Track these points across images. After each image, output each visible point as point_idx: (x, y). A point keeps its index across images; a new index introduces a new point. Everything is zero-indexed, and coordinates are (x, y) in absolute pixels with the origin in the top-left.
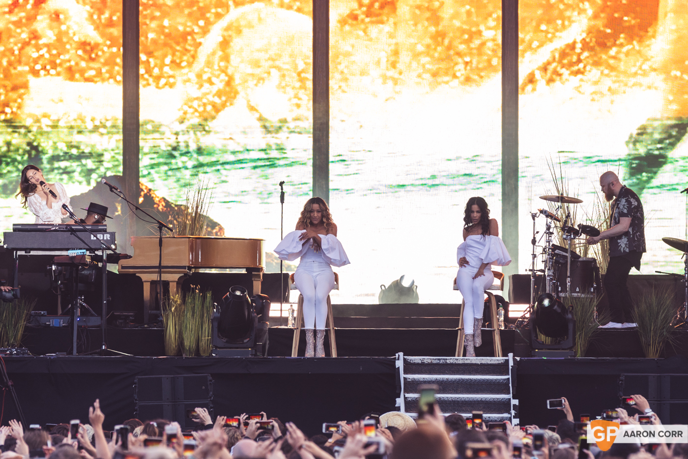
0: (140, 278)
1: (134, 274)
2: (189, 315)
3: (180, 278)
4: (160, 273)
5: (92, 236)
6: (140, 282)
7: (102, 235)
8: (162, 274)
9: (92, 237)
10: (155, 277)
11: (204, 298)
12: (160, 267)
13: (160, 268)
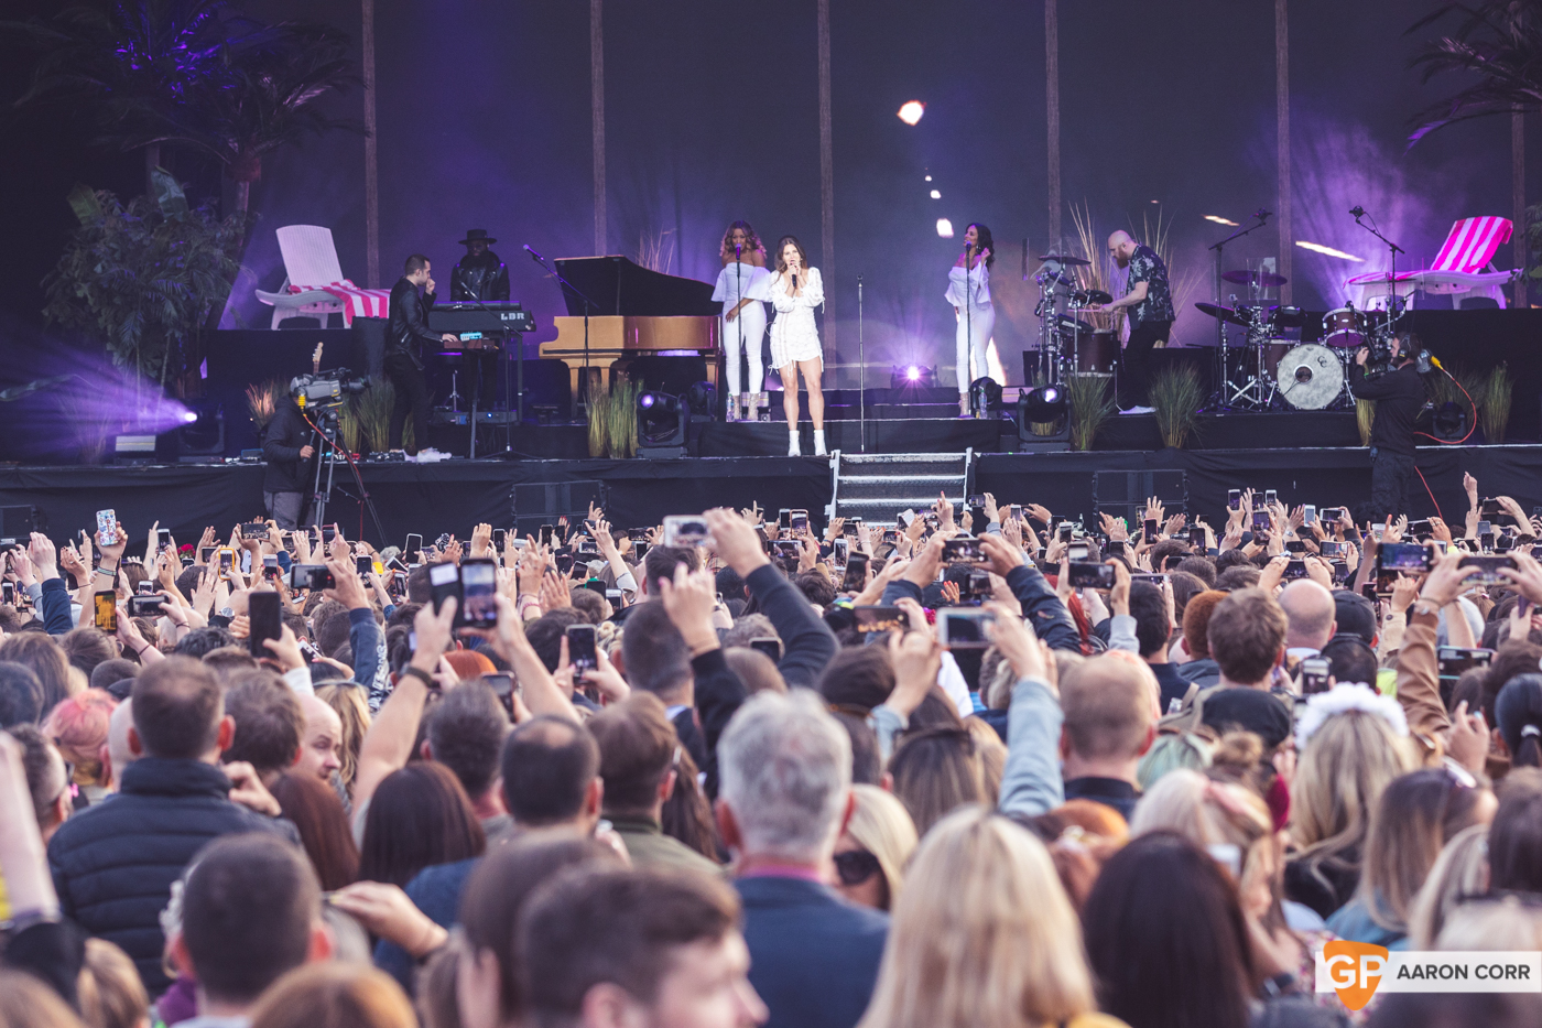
0: (565, 365)
1: (558, 361)
2: (617, 406)
3: (614, 363)
4: (587, 357)
5: (503, 315)
6: (566, 369)
7: (514, 315)
8: (590, 360)
9: (503, 317)
10: (580, 363)
11: (634, 387)
12: (587, 350)
13: (586, 352)
